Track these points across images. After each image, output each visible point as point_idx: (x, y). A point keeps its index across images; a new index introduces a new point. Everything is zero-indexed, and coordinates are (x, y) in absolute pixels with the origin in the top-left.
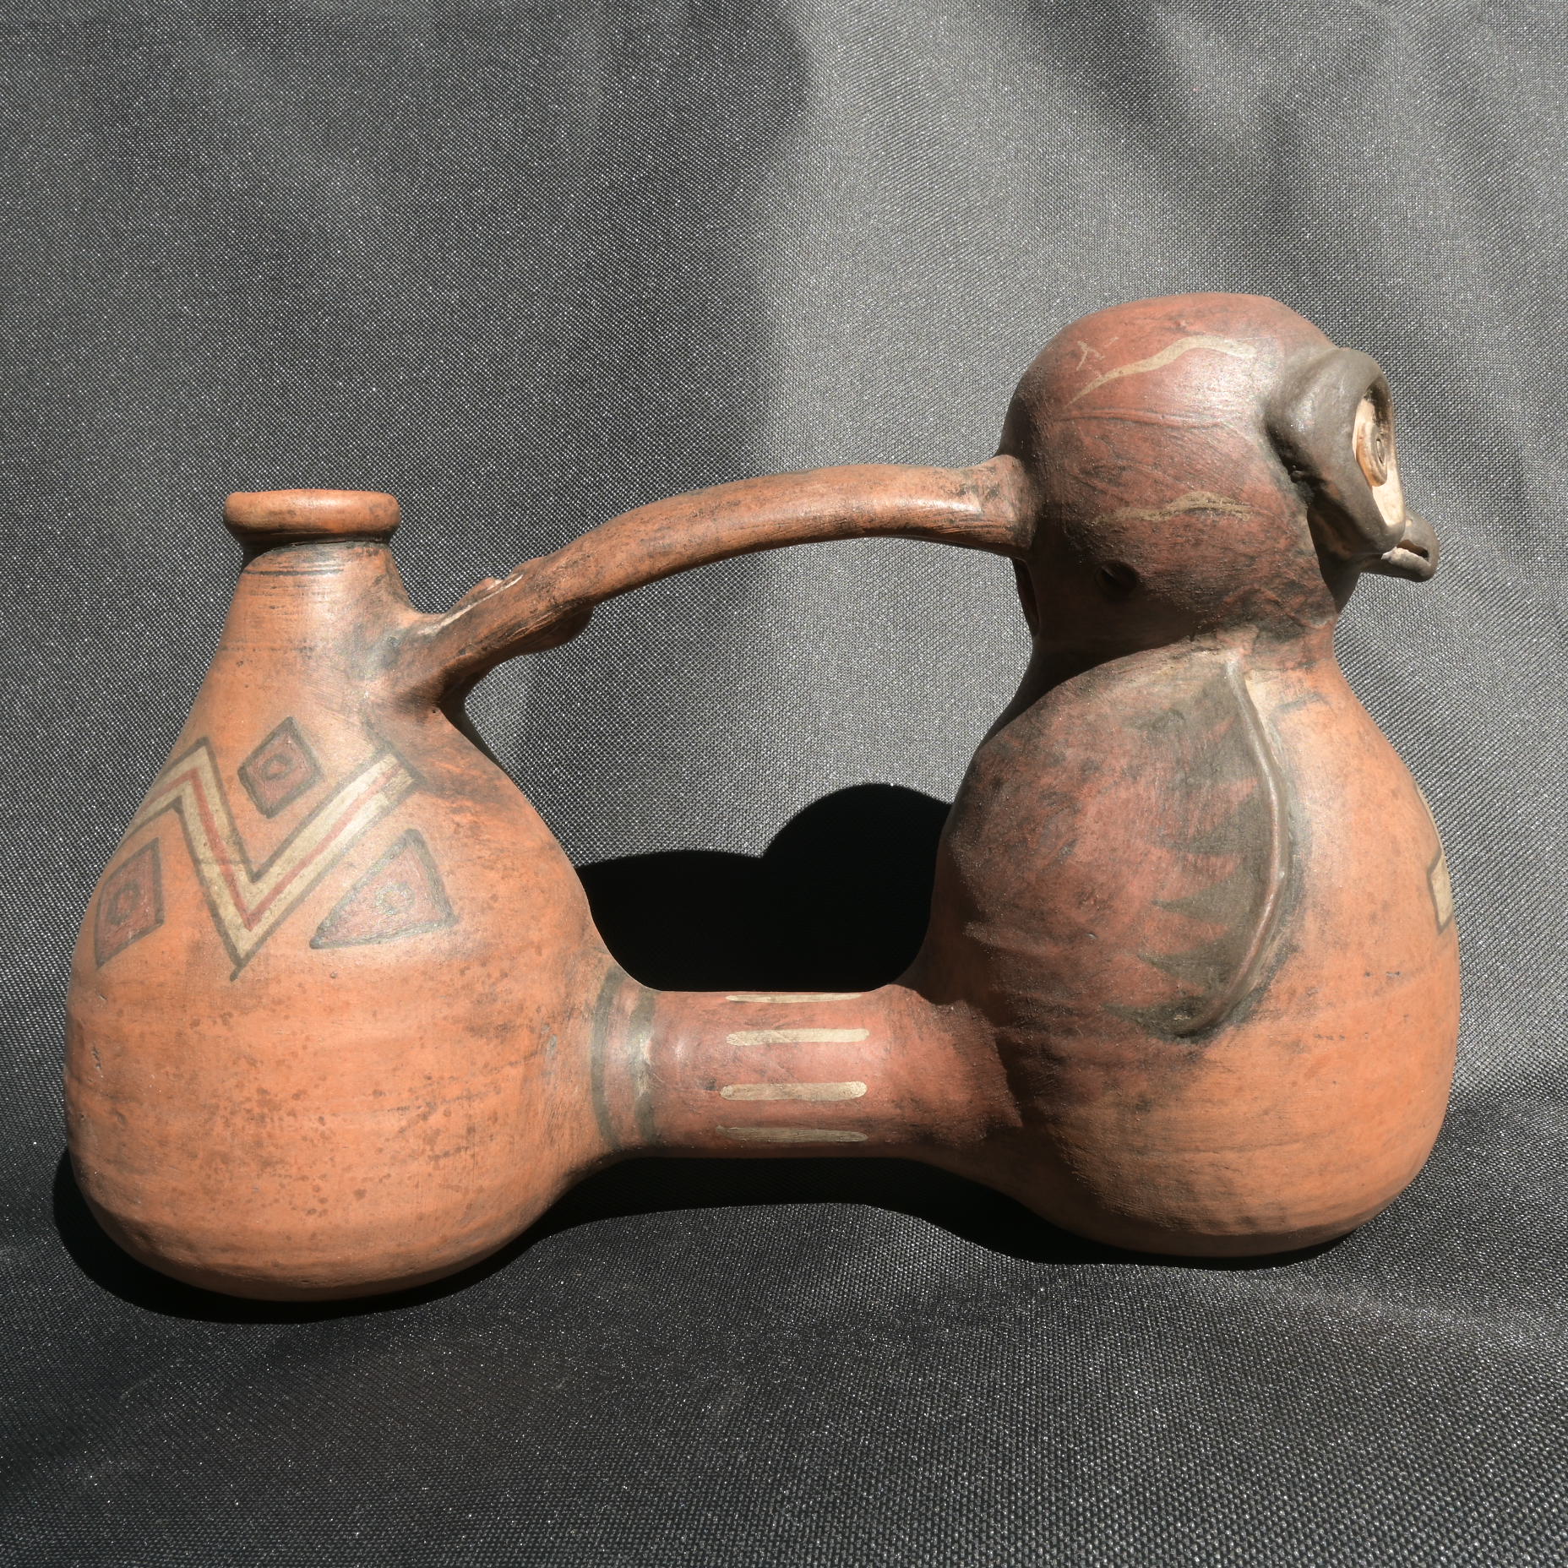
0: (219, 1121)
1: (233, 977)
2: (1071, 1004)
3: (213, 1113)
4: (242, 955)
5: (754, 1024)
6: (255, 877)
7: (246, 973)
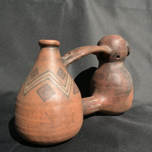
0: (68, 117)
1: (68, 99)
2: (120, 92)
3: (67, 117)
4: (68, 96)
5: (90, 100)
6: (65, 86)
7: (69, 98)
